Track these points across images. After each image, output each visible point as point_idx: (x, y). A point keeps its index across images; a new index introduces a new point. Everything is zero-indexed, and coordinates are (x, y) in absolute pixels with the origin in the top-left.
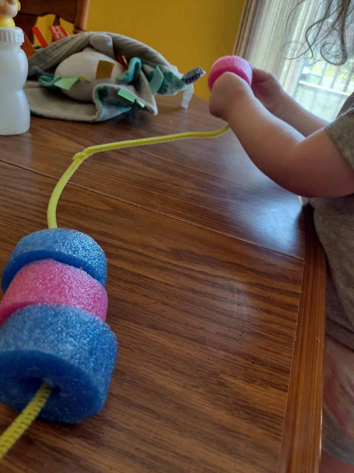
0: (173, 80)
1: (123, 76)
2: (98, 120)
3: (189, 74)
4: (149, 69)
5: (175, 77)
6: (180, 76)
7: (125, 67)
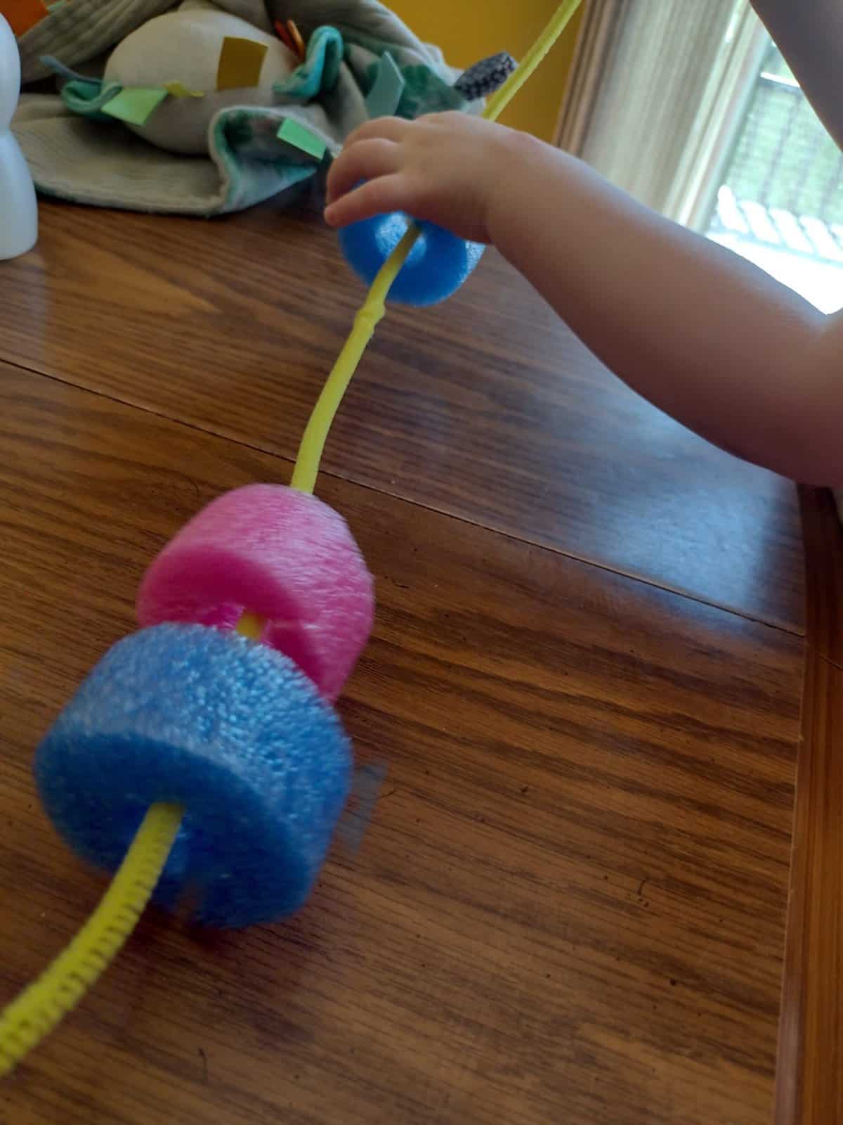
0: (431, 88)
1: (294, 82)
2: (227, 208)
3: (474, 70)
4: (364, 57)
5: (438, 80)
6: (448, 74)
7: (298, 55)
